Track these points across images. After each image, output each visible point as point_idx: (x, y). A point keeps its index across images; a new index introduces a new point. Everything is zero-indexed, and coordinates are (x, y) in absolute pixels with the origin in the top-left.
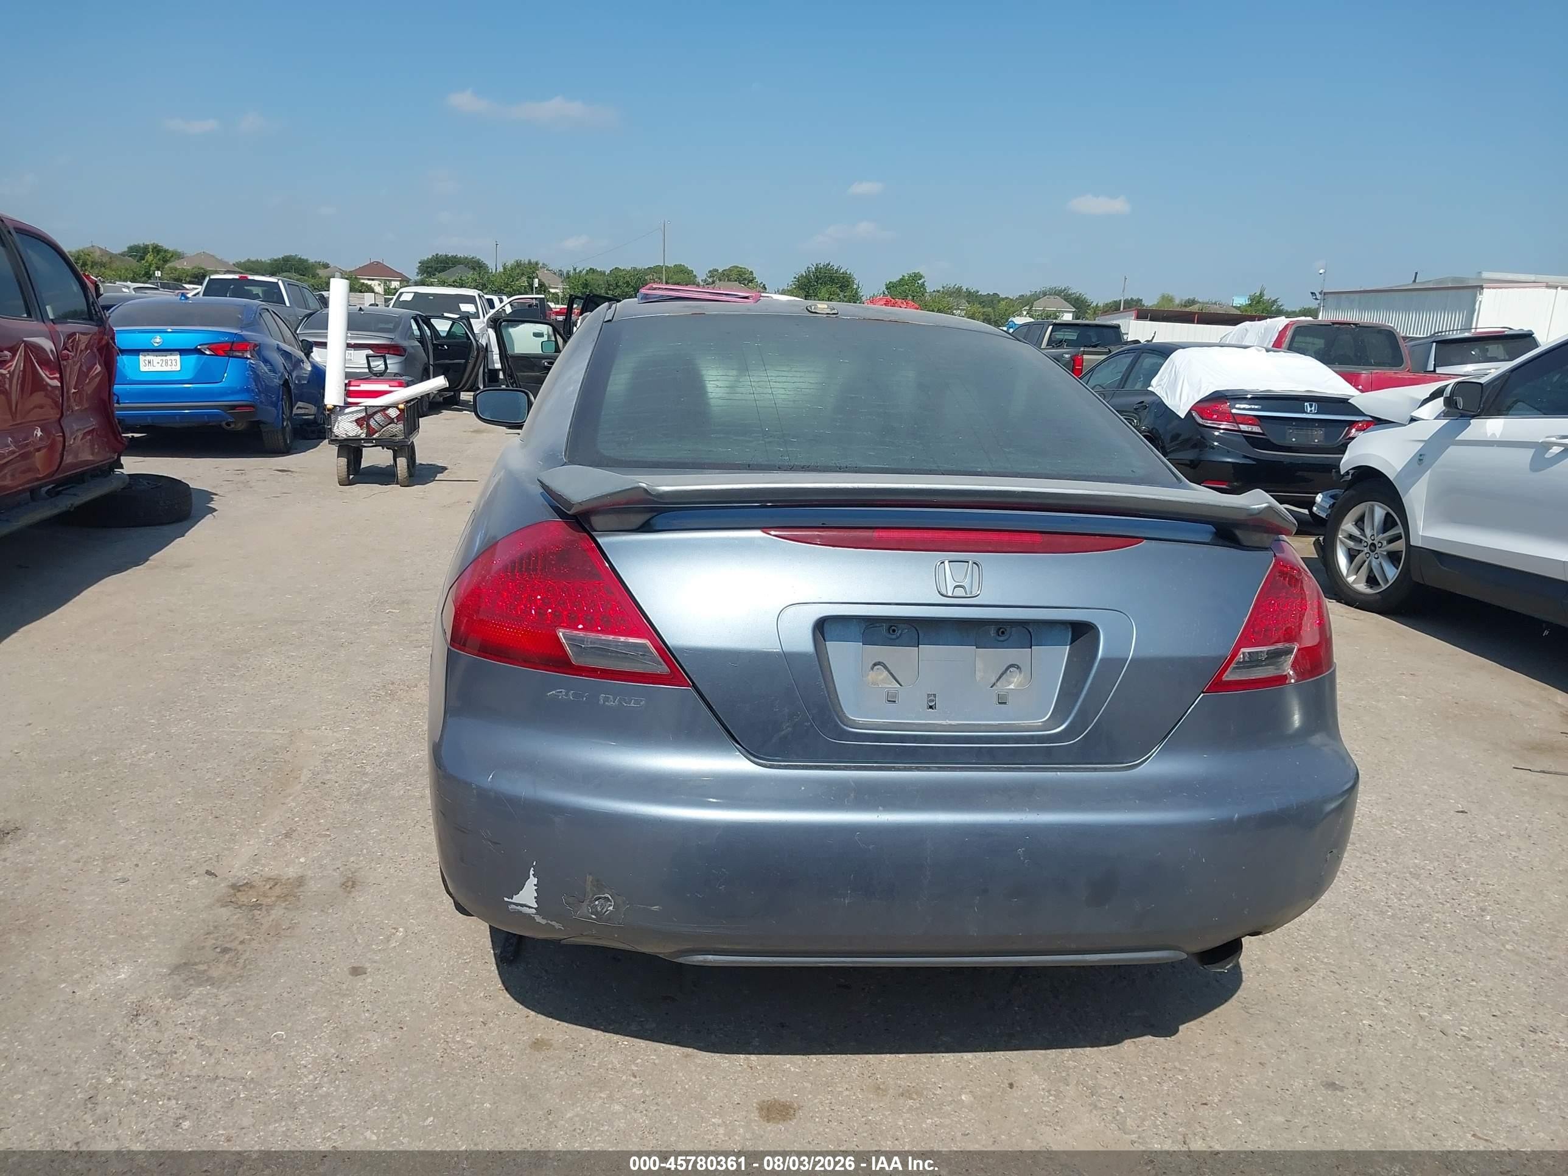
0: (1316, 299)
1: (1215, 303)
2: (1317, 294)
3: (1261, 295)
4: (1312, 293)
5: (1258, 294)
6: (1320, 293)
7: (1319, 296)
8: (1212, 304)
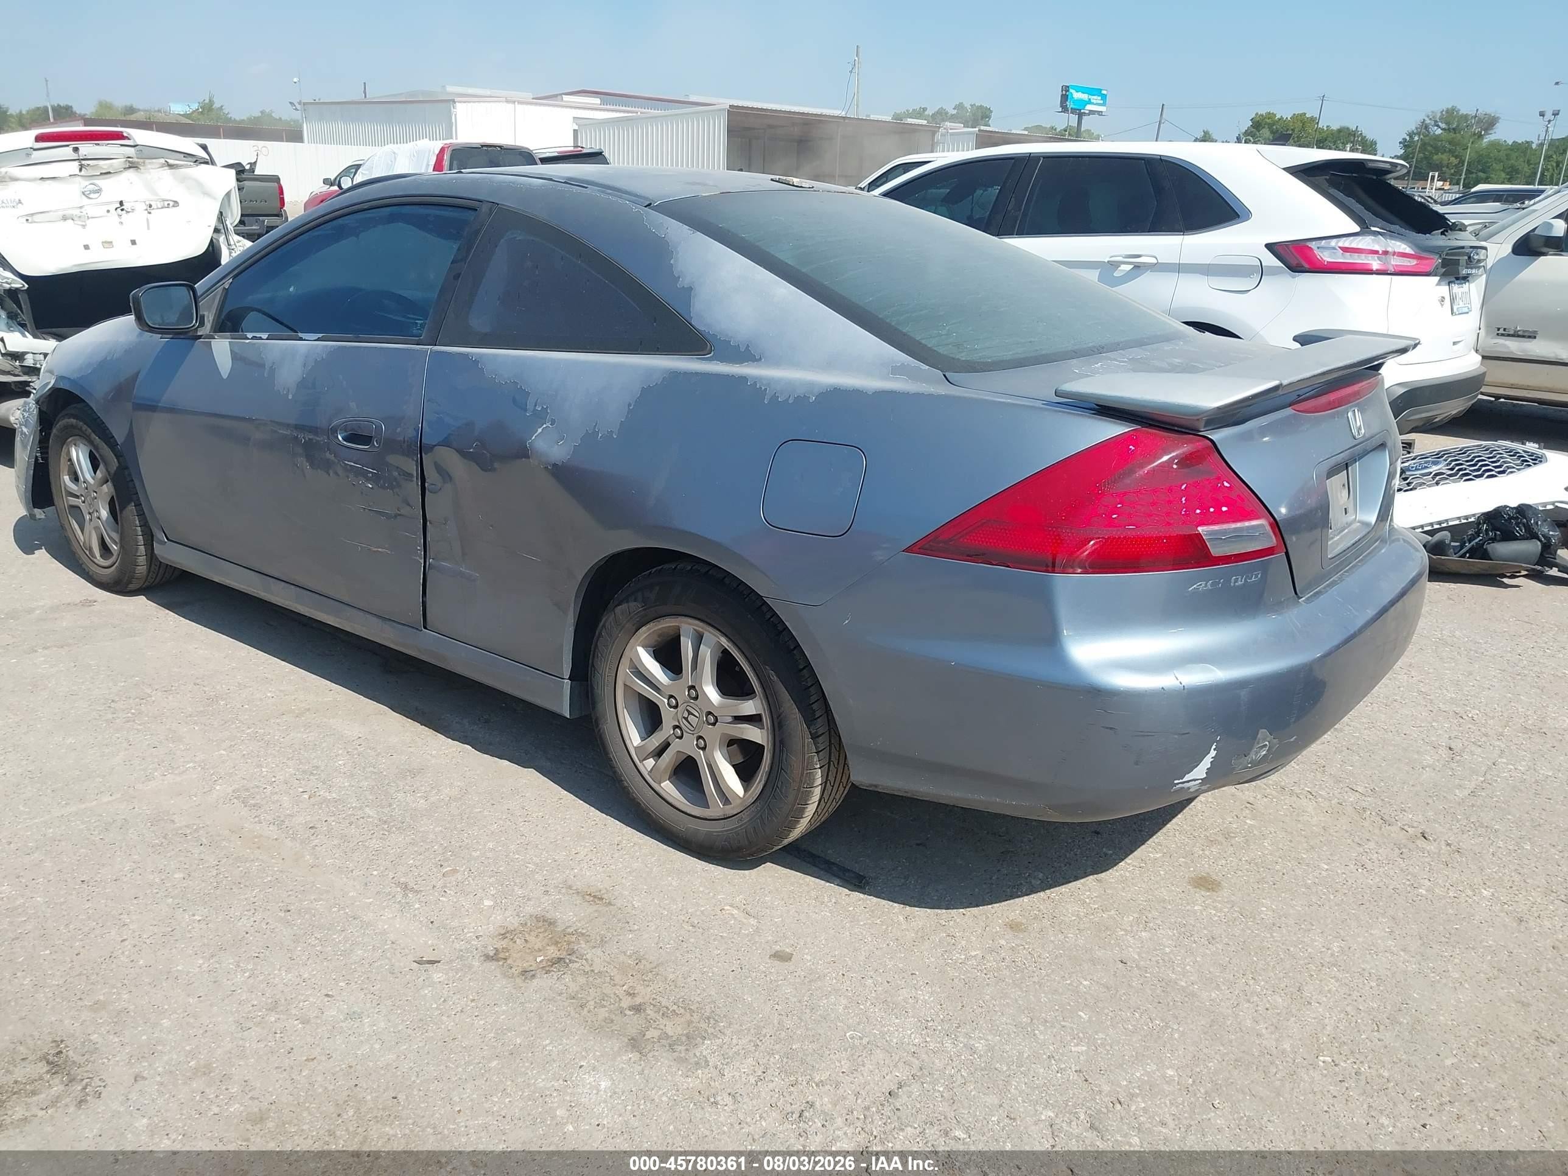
0: (296, 109)
1: (159, 111)
2: (297, 105)
3: (211, 102)
4: (290, 103)
5: (207, 101)
6: (300, 103)
7: (298, 107)
8: (155, 111)
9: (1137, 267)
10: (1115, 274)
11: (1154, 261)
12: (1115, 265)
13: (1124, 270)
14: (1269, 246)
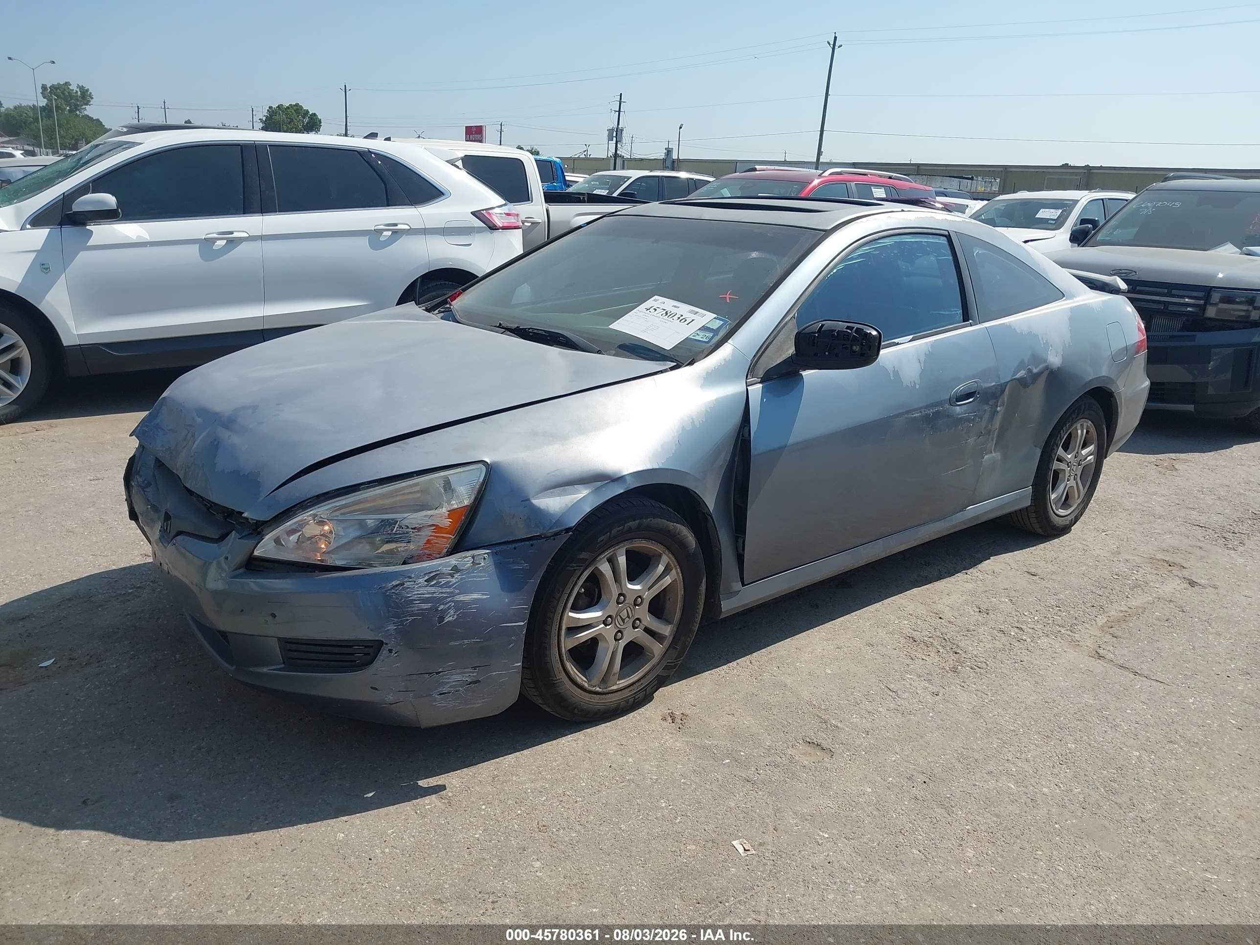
9: (395, 232)
10: (381, 239)
11: (407, 227)
12: (379, 232)
13: (387, 236)
14: (473, 213)
